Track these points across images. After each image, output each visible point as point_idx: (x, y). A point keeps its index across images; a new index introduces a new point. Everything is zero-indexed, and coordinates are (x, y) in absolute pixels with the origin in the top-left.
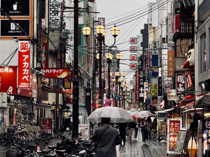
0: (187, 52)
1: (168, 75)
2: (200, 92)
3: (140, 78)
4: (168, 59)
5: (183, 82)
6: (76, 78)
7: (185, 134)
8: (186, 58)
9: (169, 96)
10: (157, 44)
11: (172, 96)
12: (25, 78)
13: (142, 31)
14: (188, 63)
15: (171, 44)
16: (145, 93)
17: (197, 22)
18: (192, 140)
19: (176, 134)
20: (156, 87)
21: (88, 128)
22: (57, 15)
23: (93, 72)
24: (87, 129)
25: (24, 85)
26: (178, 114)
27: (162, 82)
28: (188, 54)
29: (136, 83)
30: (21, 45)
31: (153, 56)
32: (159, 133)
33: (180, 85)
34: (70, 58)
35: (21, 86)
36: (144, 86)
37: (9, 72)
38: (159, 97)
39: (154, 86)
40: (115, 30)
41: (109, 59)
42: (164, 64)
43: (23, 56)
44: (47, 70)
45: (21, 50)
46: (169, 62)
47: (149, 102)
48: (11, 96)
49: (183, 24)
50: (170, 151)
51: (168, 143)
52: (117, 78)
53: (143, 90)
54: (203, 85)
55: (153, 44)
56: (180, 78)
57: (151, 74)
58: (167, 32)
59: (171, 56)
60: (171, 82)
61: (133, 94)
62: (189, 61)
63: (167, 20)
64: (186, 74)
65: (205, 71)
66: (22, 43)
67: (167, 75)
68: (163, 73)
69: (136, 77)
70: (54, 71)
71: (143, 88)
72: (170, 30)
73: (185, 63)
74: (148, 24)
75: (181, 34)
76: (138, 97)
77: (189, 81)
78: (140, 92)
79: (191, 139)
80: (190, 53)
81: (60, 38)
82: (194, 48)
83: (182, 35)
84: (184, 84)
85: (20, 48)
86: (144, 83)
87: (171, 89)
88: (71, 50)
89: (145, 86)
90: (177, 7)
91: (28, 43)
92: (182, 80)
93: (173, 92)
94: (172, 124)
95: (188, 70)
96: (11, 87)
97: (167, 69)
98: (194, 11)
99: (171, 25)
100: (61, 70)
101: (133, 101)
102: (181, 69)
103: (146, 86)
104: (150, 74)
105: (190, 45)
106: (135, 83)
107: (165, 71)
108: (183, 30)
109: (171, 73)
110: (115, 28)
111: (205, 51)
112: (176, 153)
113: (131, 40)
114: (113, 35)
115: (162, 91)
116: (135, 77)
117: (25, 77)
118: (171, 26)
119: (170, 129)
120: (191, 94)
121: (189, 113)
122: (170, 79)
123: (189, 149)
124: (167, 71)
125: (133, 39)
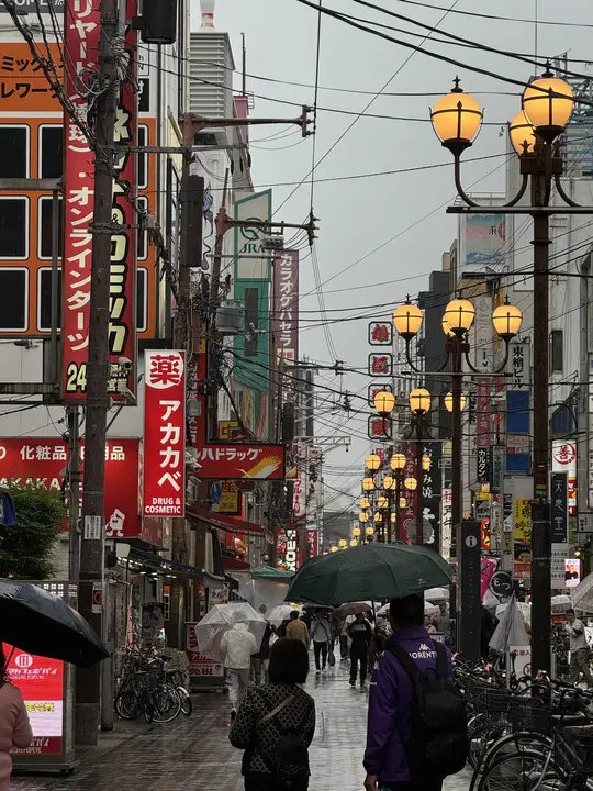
12: (167, 481)
13: (423, 299)
20: (527, 509)
25: (163, 505)
30: (154, 364)
35: (152, 509)
37: (112, 458)
39: (523, 506)
43: (162, 403)
44: (205, 450)
45: (153, 382)
48: (118, 544)
53: (432, 517)
55: (512, 350)
57: (503, 461)
66: (158, 358)
70: (232, 453)
71: (432, 511)
85: (152, 376)
86: (443, 493)
89: (444, 504)
91: (178, 358)
96: (117, 512)
100: (256, 452)
103: (450, 503)
104: (494, 460)
113: (372, 330)
115: (564, 525)
117: (167, 476)
125: (381, 325)
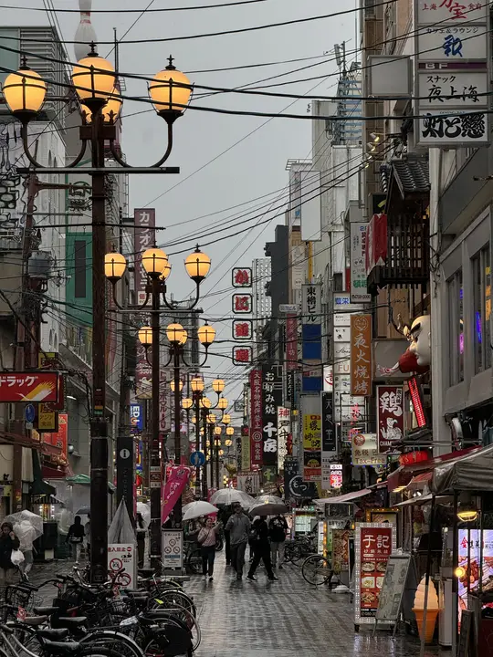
0: (408, 323)
1: (353, 389)
2: (448, 442)
3: (264, 394)
4: (353, 342)
5: (398, 414)
6: (98, 413)
7: (407, 568)
8: (405, 341)
9: (358, 452)
10: (318, 292)
11: (365, 452)
13: (269, 249)
14: (413, 356)
15: (360, 297)
16: (282, 441)
17: (436, 238)
18: (427, 583)
19: (380, 568)
20: (314, 423)
21: (131, 553)
22: (14, 208)
23: (123, 378)
24: (129, 556)
26: (383, 507)
27: (336, 409)
28: (412, 331)
29: (253, 407)
31: (305, 327)
32: (329, 565)
33: (390, 422)
34: (53, 335)
36: (276, 419)
38: (326, 455)
39: (310, 421)
40: (198, 262)
41: (175, 343)
42: (342, 355)
46: (354, 351)
47: (296, 469)
49: (395, 243)
50: (365, 616)
51: (357, 595)
52: (198, 395)
53: (275, 430)
54: (456, 422)
55: (305, 292)
56: (389, 402)
57: (301, 383)
58: (348, 259)
59: (361, 332)
60: (362, 411)
61: (242, 443)
62: (414, 351)
63: (347, 220)
64: (406, 389)
65: (462, 380)
67: (348, 388)
68: (336, 382)
69: (253, 389)
70: (12, 380)
71: (275, 425)
72: (358, 252)
73: (403, 356)
74: (287, 227)
75: (390, 271)
76: (258, 451)
77: (414, 410)
78: (265, 436)
79: (424, 580)
80: (418, 327)
81: (26, 277)
82: (429, 313)
83: (392, 275)
84: (400, 419)
86: (276, 410)
87: (362, 431)
88: (56, 313)
89: (279, 419)
90: (378, 191)
92: (395, 405)
93: (369, 443)
94: (369, 538)
95: (413, 376)
97: (349, 372)
98: (429, 204)
99: (361, 239)
100: (33, 378)
101: (243, 463)
102: (393, 374)
103: (284, 419)
104: (295, 382)
105: (416, 303)
106: (250, 409)
107: (342, 377)
108: (396, 260)
109: (361, 382)
110: (198, 255)
111: (461, 322)
112: (379, 622)
113: (235, 275)
114: (193, 278)
115: (333, 436)
116: (250, 390)
118: (361, 244)
119: (362, 553)
120: (422, 449)
121: (416, 507)
122: (359, 400)
123: (419, 611)
124: (348, 377)
125: (242, 270)
